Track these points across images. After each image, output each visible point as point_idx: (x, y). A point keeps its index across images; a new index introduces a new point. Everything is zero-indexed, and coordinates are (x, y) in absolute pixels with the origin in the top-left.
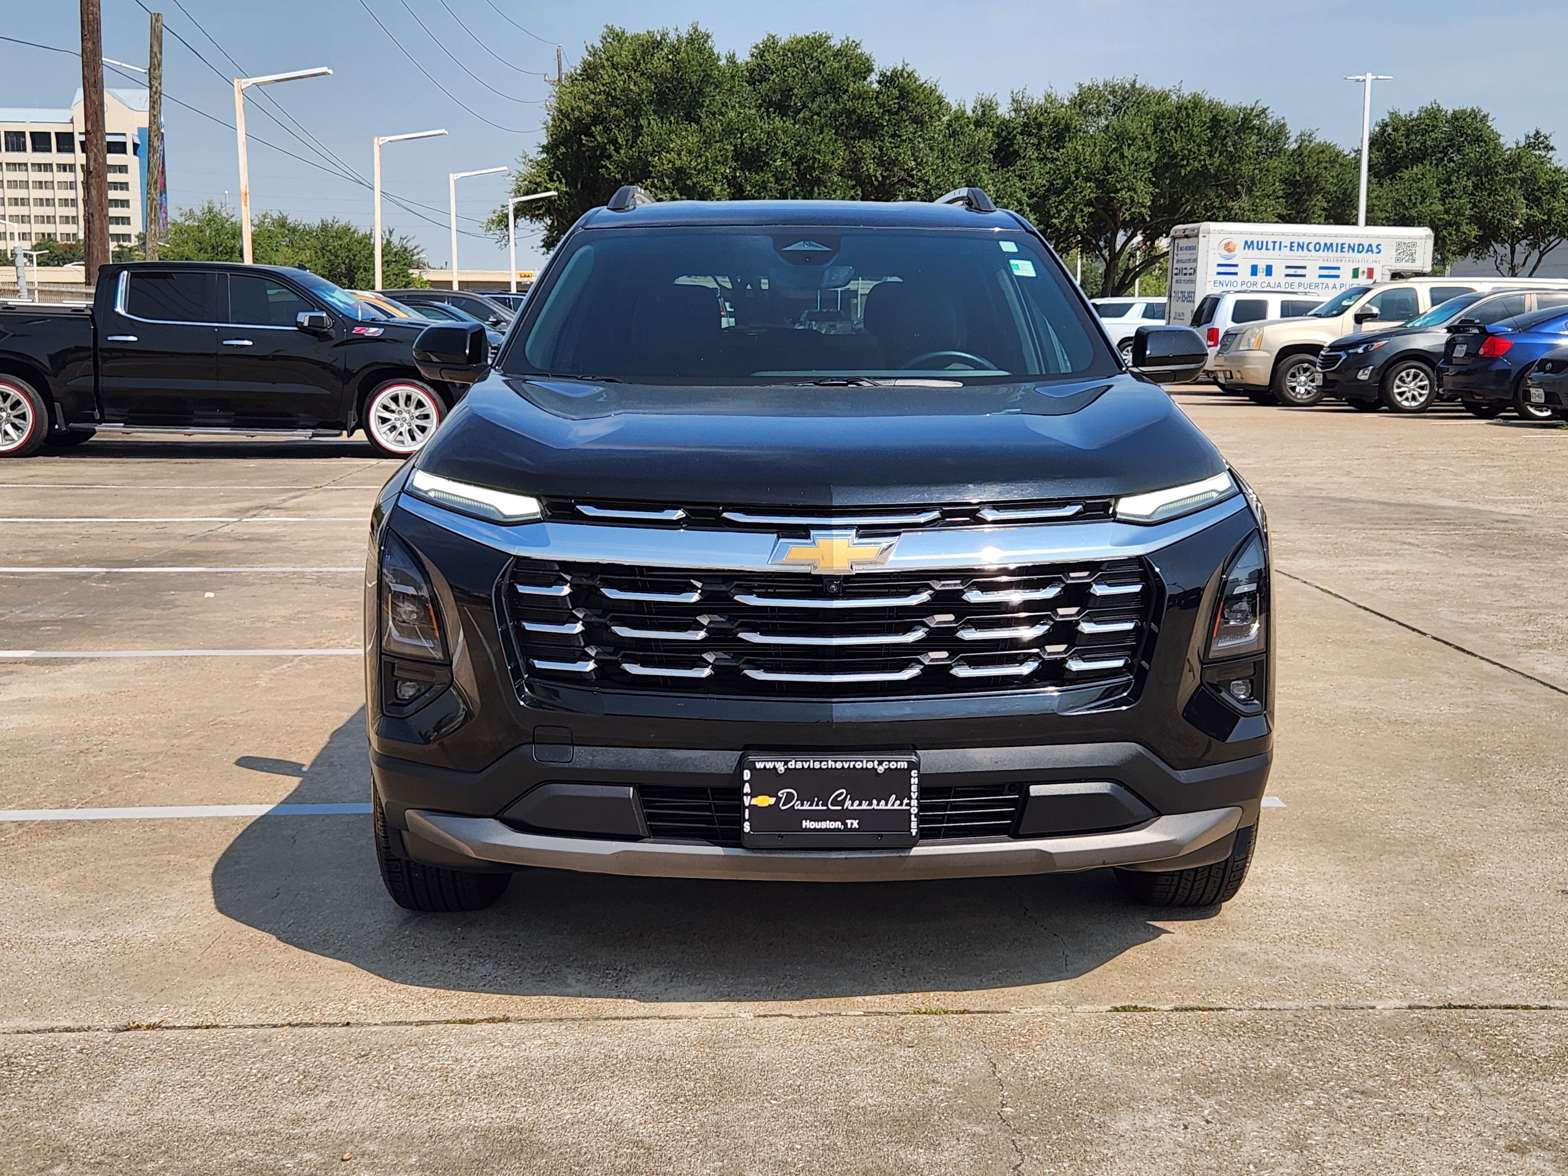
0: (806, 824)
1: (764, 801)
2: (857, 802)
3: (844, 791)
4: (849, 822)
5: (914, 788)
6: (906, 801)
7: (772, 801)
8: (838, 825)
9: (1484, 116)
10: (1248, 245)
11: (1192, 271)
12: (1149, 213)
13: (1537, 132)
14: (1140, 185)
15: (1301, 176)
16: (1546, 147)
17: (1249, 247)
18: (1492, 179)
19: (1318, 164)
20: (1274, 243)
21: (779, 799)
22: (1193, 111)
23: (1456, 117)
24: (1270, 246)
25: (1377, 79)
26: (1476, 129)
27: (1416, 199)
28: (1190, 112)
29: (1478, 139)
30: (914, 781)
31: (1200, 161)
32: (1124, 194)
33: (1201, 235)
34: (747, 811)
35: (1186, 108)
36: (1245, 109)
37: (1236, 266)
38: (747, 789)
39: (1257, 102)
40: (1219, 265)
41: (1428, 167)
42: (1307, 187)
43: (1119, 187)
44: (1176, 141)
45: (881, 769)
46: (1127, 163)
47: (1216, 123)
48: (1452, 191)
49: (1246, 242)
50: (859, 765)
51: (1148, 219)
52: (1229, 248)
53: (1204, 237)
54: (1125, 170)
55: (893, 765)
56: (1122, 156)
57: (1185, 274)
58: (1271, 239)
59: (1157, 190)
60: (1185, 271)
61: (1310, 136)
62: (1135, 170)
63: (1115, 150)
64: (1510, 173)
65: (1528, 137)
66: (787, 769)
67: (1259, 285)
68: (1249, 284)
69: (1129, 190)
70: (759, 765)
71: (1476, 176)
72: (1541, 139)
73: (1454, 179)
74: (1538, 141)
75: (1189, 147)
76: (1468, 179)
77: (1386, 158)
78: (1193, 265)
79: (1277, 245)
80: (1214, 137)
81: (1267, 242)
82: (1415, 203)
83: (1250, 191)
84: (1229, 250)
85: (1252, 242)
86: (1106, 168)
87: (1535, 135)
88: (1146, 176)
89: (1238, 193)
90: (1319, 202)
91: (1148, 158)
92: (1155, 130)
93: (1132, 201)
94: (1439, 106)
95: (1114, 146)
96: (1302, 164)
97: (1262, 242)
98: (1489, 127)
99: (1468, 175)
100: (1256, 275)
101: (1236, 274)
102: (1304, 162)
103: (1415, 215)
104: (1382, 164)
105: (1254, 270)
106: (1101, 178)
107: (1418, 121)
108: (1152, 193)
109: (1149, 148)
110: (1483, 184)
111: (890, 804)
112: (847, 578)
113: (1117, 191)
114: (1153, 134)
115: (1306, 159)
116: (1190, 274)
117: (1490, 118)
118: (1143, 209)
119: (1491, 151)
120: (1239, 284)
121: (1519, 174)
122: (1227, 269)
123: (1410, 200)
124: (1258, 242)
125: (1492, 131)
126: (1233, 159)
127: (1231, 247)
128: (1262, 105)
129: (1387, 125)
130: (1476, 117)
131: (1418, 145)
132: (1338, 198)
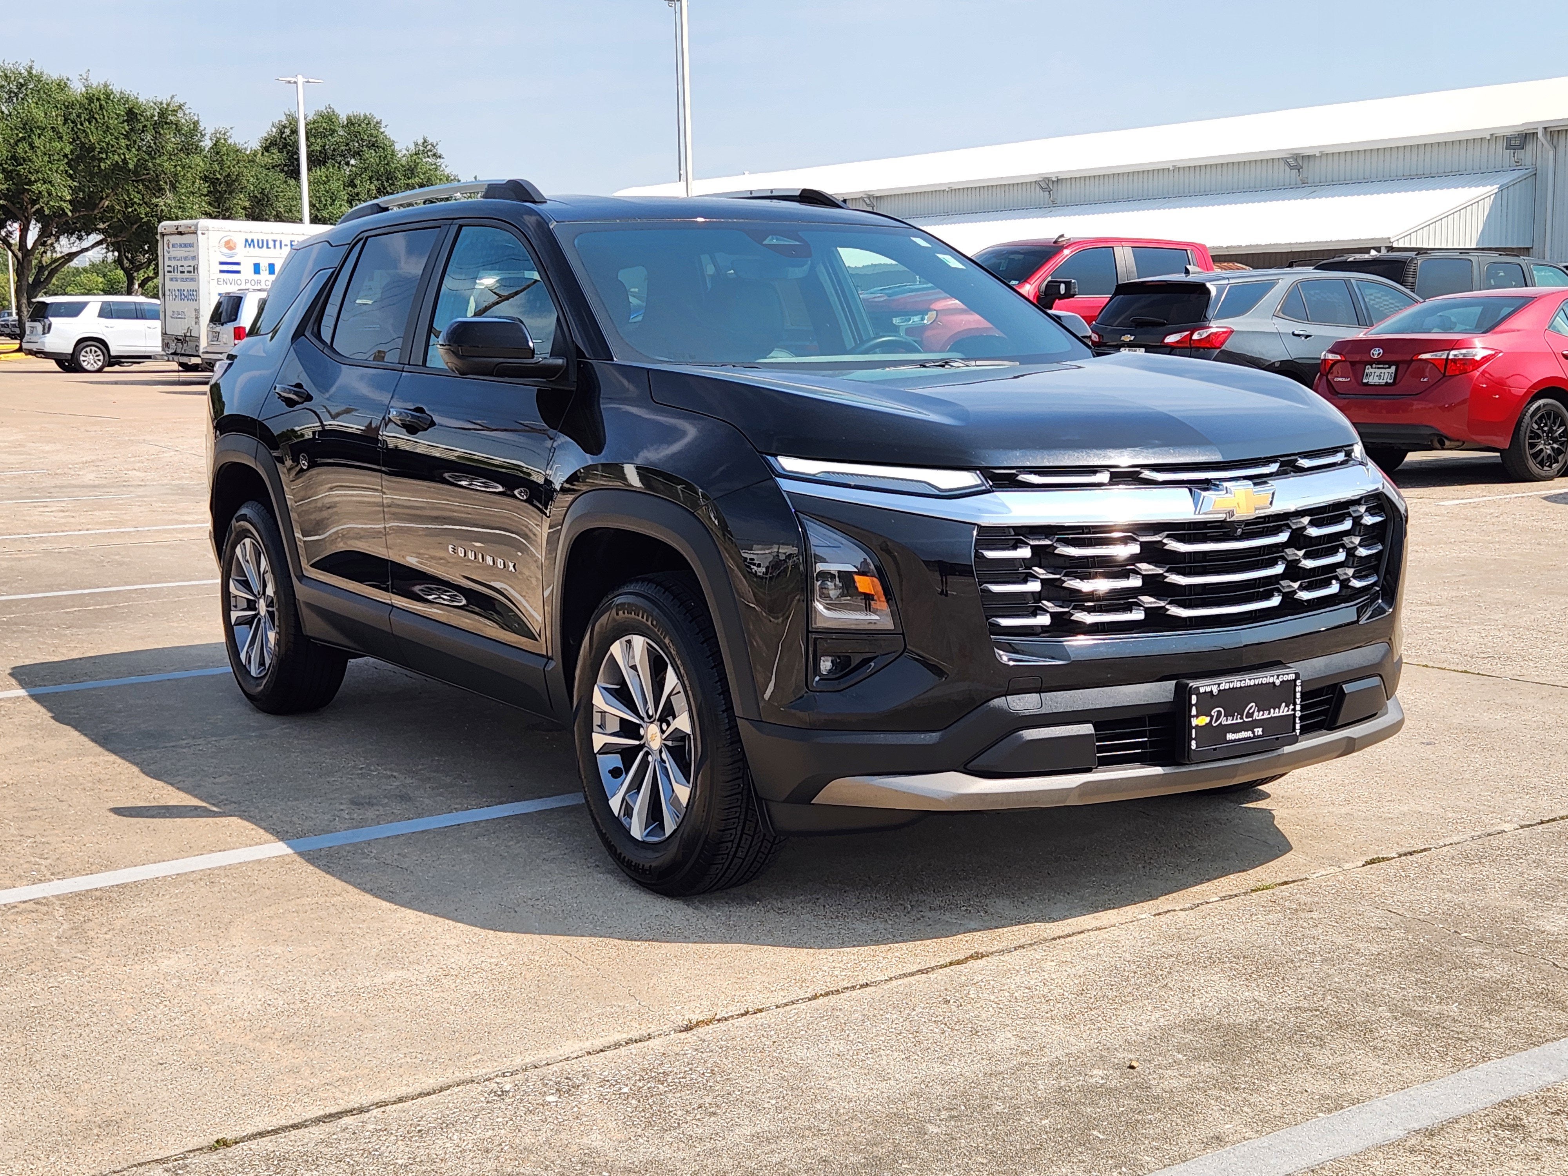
0: (1230, 736)
1: (1203, 721)
2: (1261, 713)
3: (1253, 704)
4: (1256, 730)
5: (1298, 695)
6: (1291, 707)
7: (1207, 719)
8: (1249, 734)
9: (377, 123)
10: (249, 243)
11: (191, 269)
12: (71, 208)
13: (425, 141)
14: (57, 178)
15: (221, 175)
16: (434, 155)
17: (250, 245)
18: (393, 184)
19: (238, 163)
20: (275, 241)
21: (1212, 717)
22: (107, 103)
23: (350, 123)
24: (271, 244)
25: (308, 82)
26: (371, 135)
27: (326, 200)
28: (103, 103)
29: (373, 145)
30: (1298, 689)
31: (119, 155)
32: (38, 187)
33: (199, 232)
34: (1194, 731)
35: (98, 99)
36: (161, 103)
37: (238, 264)
38: (1194, 712)
39: (173, 96)
40: (222, 263)
41: (331, 170)
42: (229, 185)
43: (33, 179)
44: (92, 133)
45: (1278, 683)
46: (39, 153)
47: (132, 115)
48: (357, 194)
49: (246, 241)
50: (1265, 681)
51: (70, 214)
52: (229, 245)
53: (203, 234)
54: (38, 163)
55: (1286, 678)
56: (32, 146)
57: (182, 272)
58: (270, 238)
59: (75, 184)
60: (180, 269)
61: (225, 134)
62: (49, 162)
63: (24, 138)
64: (409, 178)
65: (416, 145)
66: (1219, 691)
67: (263, 283)
68: (253, 283)
69: (45, 183)
70: (1202, 690)
71: (378, 180)
72: (429, 147)
73: (357, 182)
74: (426, 149)
75: (107, 140)
76: (371, 183)
77: (289, 160)
78: (192, 263)
79: (278, 244)
80: (132, 130)
81: (267, 241)
82: (325, 205)
83: (174, 188)
84: (231, 248)
85: (252, 241)
86: (14, 158)
87: (423, 144)
88: (61, 168)
89: (161, 189)
90: (242, 201)
91: (62, 149)
92: (66, 120)
93: (50, 194)
94: (333, 111)
95: (21, 135)
96: (221, 163)
97: (263, 241)
98: (382, 133)
99: (371, 178)
100: (259, 273)
101: (238, 272)
102: (223, 160)
103: (328, 216)
104: (285, 165)
105: (257, 269)
106: (10, 168)
107: (316, 125)
108: (70, 186)
109: (61, 138)
110: (385, 188)
111: (1281, 710)
112: (1248, 523)
113: (30, 183)
114: (64, 124)
115: (225, 158)
116: (189, 272)
117: (383, 125)
118: (62, 203)
119: (389, 156)
120: (243, 282)
121: (417, 179)
122: (230, 267)
123: (320, 202)
124: (258, 241)
125: (386, 136)
126: (152, 153)
127: (231, 244)
128: (178, 100)
129: (285, 127)
130: (369, 123)
131: (318, 148)
132: (256, 197)
